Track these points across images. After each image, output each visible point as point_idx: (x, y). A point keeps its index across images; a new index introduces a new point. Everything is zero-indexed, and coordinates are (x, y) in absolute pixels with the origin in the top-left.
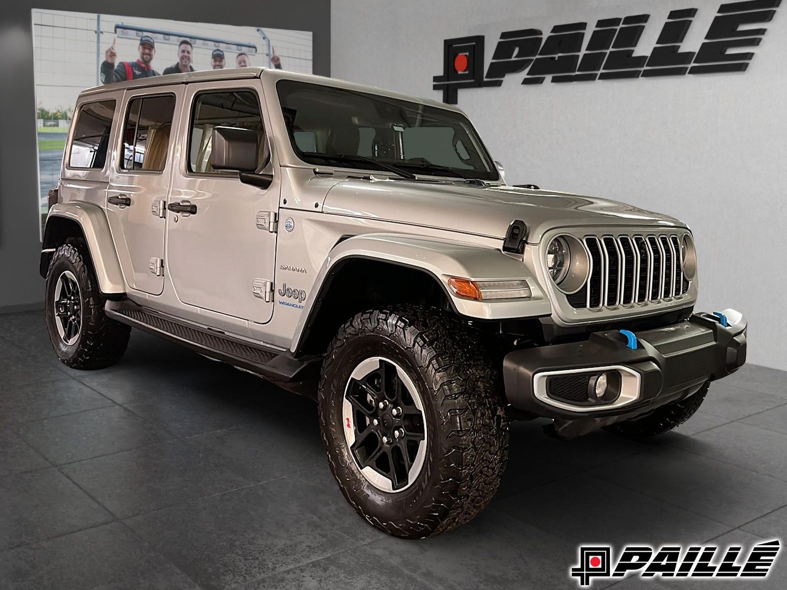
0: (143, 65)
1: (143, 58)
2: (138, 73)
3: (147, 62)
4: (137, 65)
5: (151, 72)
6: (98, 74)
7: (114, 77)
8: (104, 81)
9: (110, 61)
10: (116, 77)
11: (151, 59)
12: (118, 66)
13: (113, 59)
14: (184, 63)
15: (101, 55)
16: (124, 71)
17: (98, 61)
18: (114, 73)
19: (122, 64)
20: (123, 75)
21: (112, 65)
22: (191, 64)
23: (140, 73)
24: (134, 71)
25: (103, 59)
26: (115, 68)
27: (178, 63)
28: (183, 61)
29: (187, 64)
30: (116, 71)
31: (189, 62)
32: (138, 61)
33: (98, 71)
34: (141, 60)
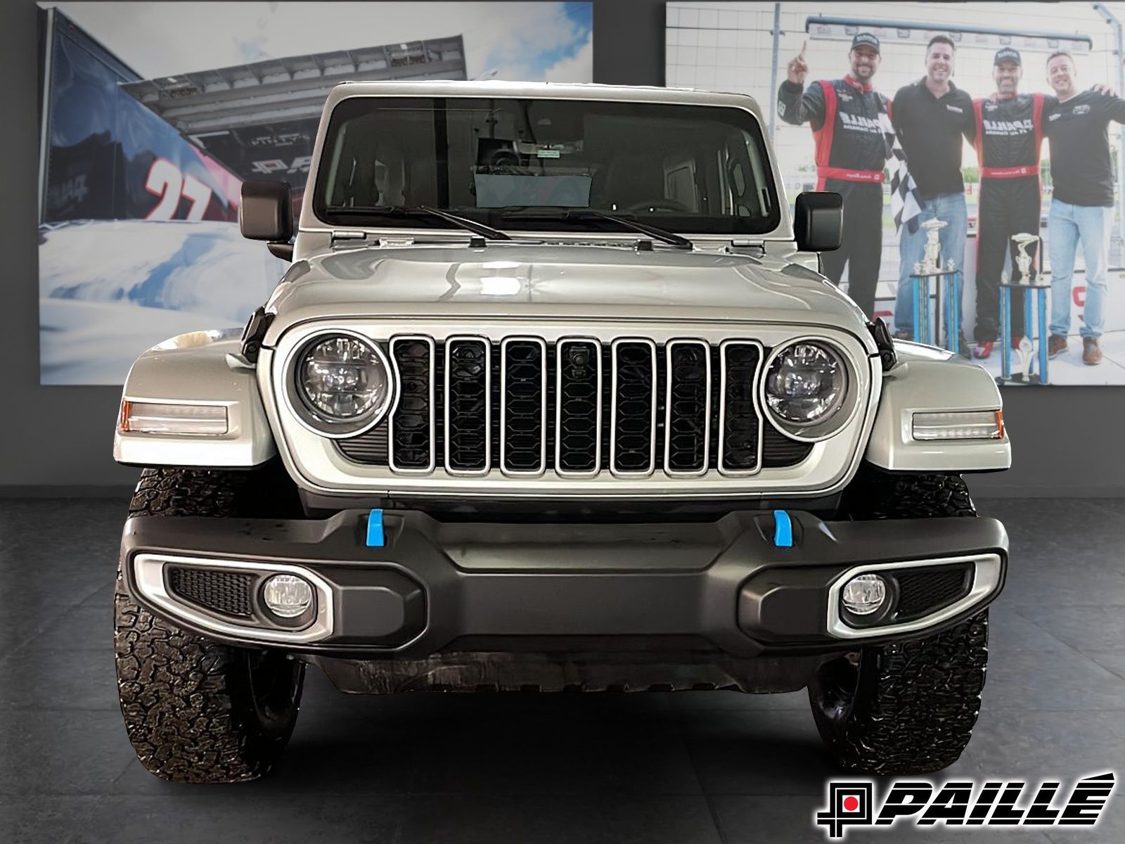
0: (857, 85)
1: (856, 72)
2: (846, 98)
3: (864, 79)
4: (845, 85)
5: (872, 96)
6: (772, 104)
7: (802, 107)
8: (782, 114)
9: (795, 80)
10: (805, 105)
11: (872, 73)
12: (811, 87)
13: (802, 76)
14: (937, 77)
15: (779, 71)
16: (820, 96)
17: (774, 81)
18: (803, 100)
19: (818, 85)
20: (818, 103)
21: (799, 87)
22: (950, 78)
23: (851, 98)
24: (840, 95)
25: (783, 77)
26: (805, 91)
27: (925, 78)
28: (936, 73)
29: (943, 77)
30: (805, 97)
31: (948, 75)
32: (848, 77)
33: (773, 98)
34: (852, 75)
